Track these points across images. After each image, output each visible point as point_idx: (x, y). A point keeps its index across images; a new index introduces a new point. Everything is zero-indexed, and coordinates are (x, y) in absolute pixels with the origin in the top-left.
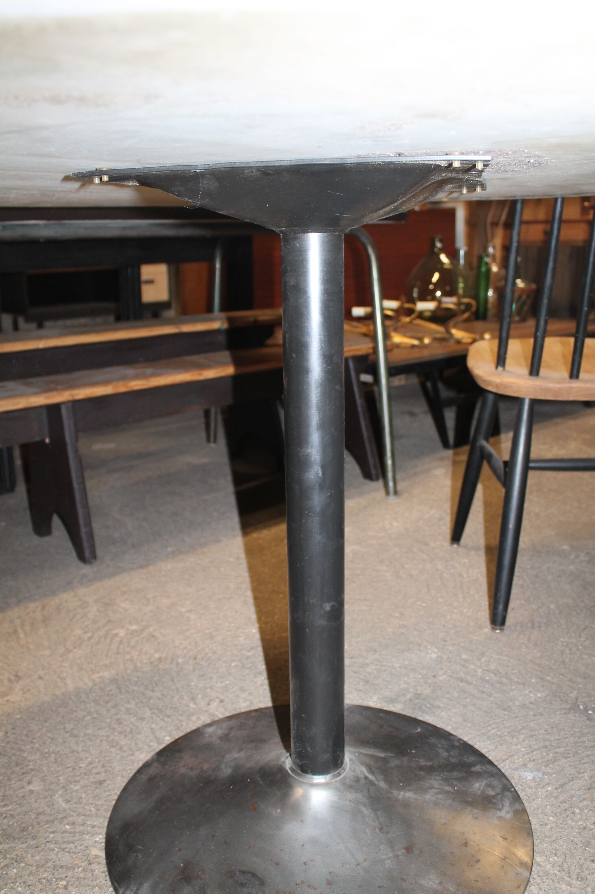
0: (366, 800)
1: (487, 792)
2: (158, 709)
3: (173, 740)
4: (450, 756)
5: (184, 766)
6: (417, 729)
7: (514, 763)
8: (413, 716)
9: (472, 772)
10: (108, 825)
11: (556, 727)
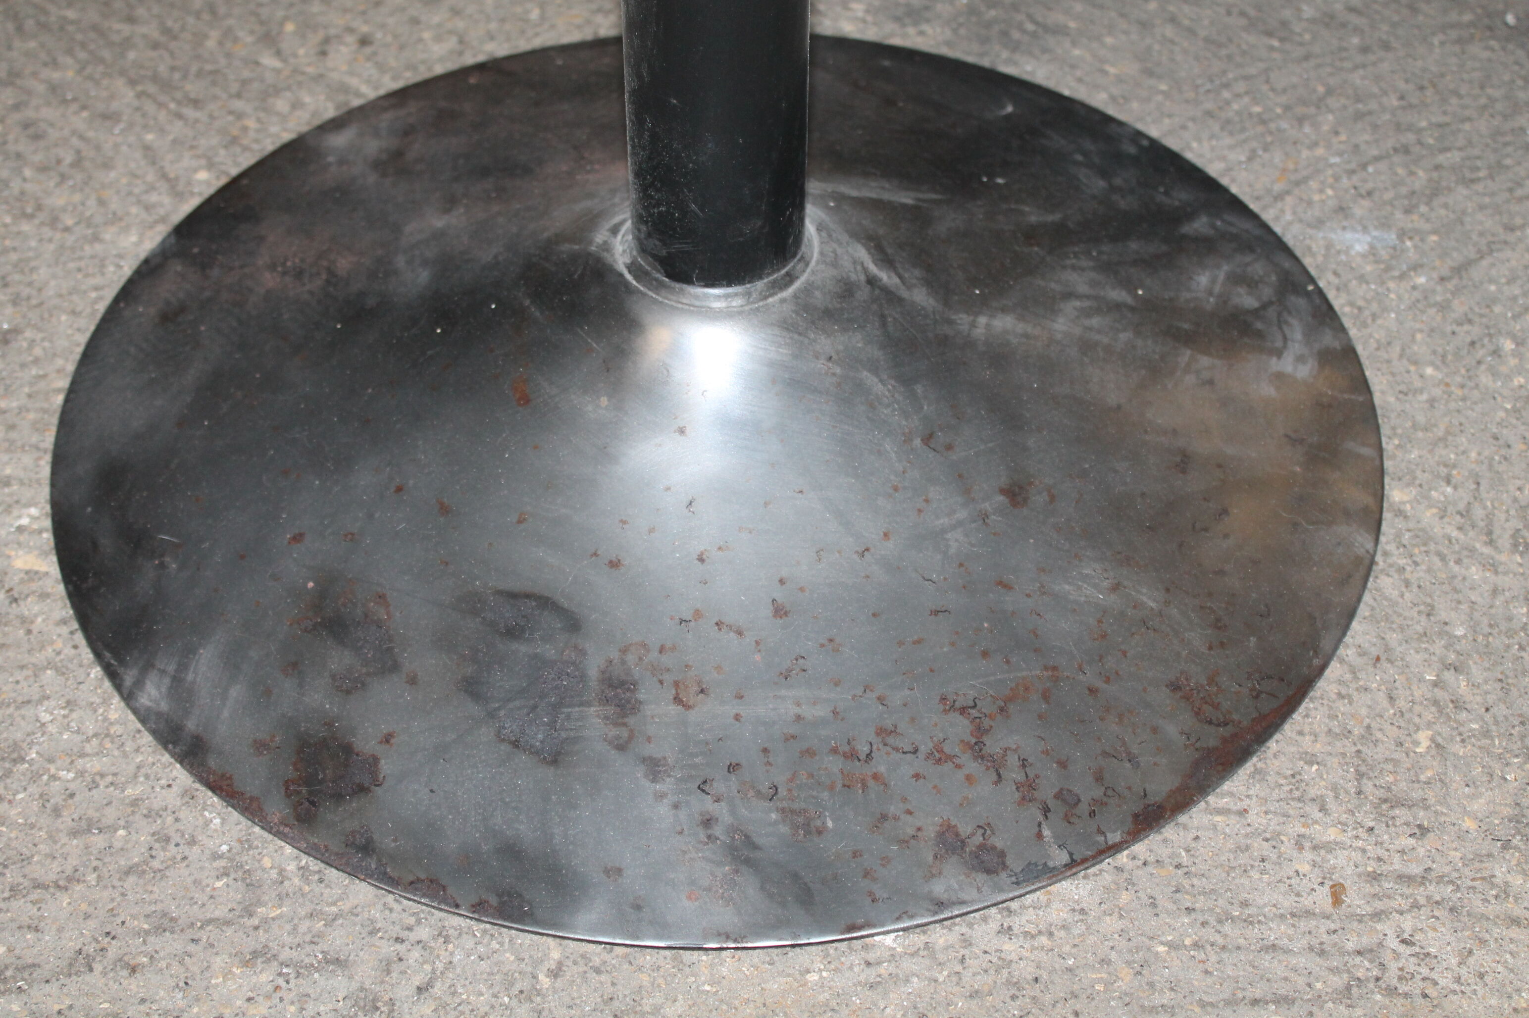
0: (877, 353)
1: (1236, 300)
2: (155, 78)
3: (224, 181)
4: (1113, 189)
5: (272, 267)
6: (1003, 107)
7: (1310, 203)
8: (986, 63)
9: (1184, 237)
10: (54, 473)
11: (1434, 86)
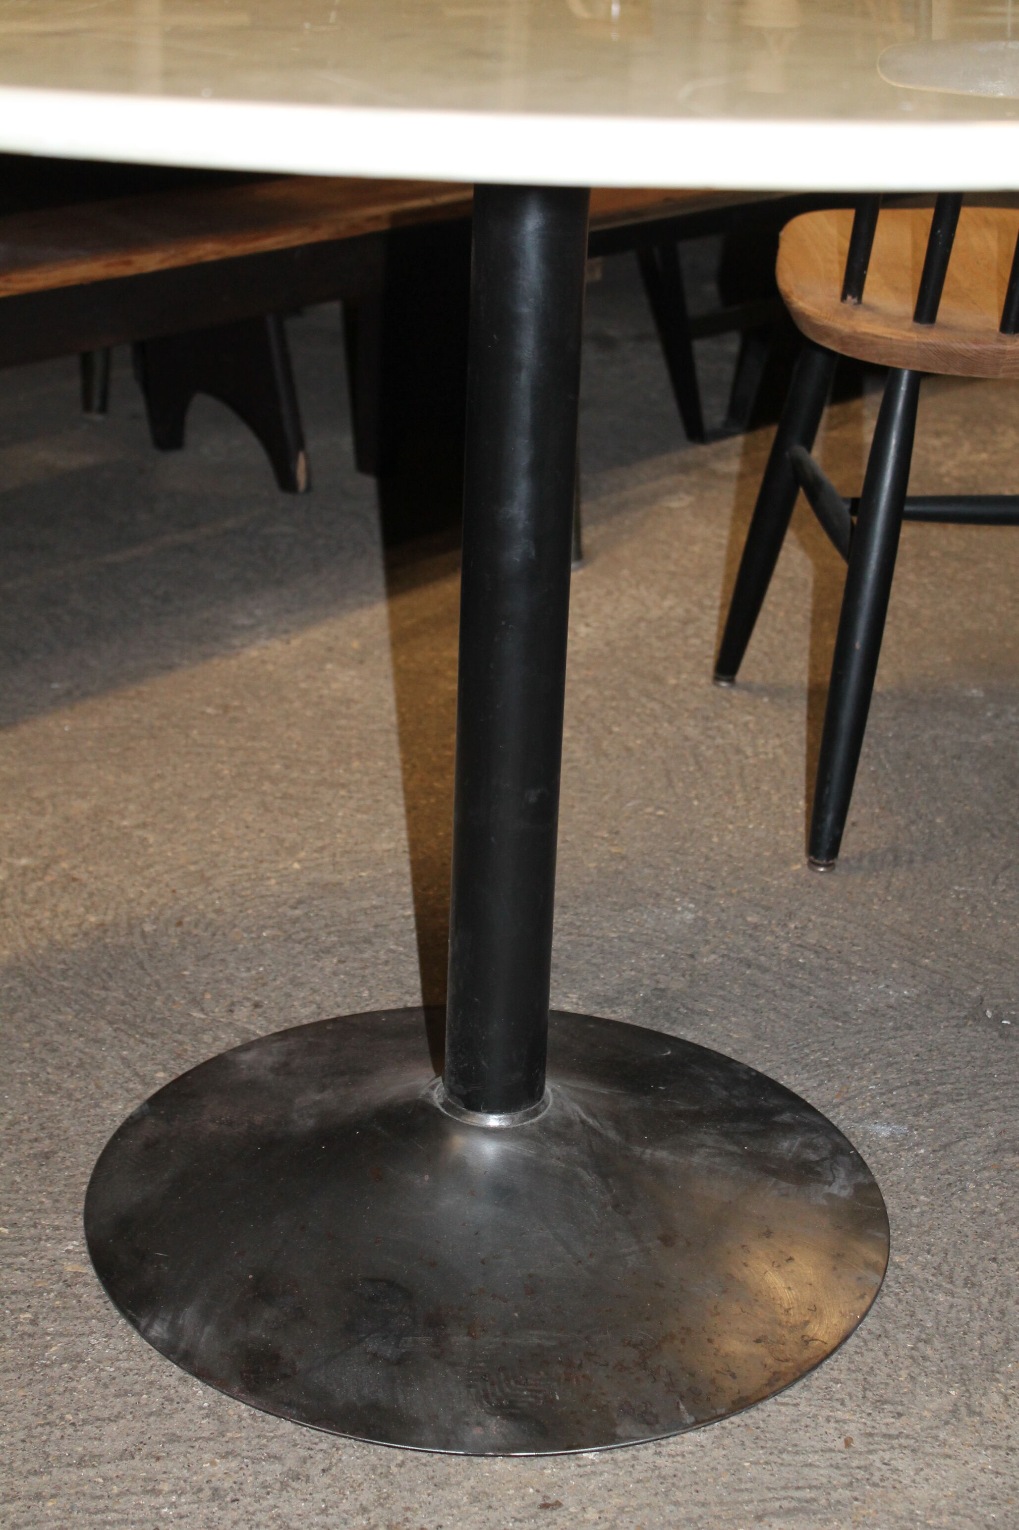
0: (586, 1159)
1: (805, 1156)
2: (125, 1021)
3: (174, 1078)
4: (732, 1096)
5: (212, 1120)
6: (665, 1051)
7: (855, 1109)
8: (655, 1028)
9: (776, 1123)
11: (938, 1050)
